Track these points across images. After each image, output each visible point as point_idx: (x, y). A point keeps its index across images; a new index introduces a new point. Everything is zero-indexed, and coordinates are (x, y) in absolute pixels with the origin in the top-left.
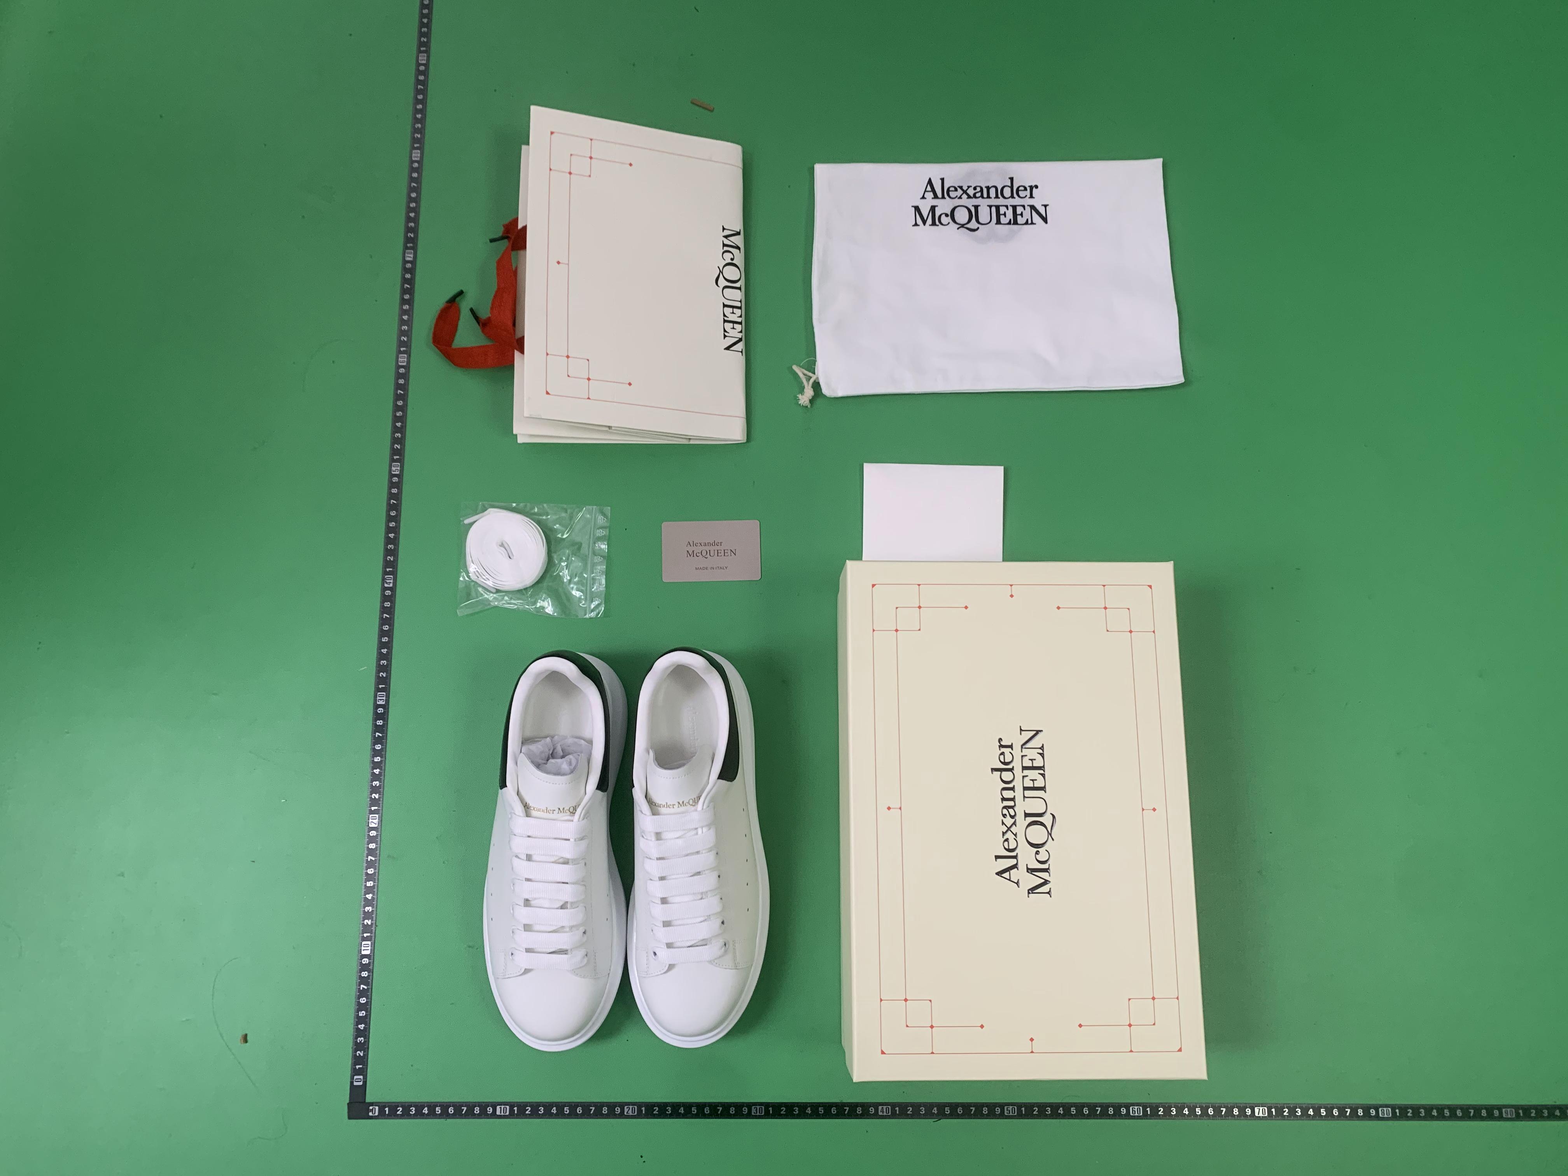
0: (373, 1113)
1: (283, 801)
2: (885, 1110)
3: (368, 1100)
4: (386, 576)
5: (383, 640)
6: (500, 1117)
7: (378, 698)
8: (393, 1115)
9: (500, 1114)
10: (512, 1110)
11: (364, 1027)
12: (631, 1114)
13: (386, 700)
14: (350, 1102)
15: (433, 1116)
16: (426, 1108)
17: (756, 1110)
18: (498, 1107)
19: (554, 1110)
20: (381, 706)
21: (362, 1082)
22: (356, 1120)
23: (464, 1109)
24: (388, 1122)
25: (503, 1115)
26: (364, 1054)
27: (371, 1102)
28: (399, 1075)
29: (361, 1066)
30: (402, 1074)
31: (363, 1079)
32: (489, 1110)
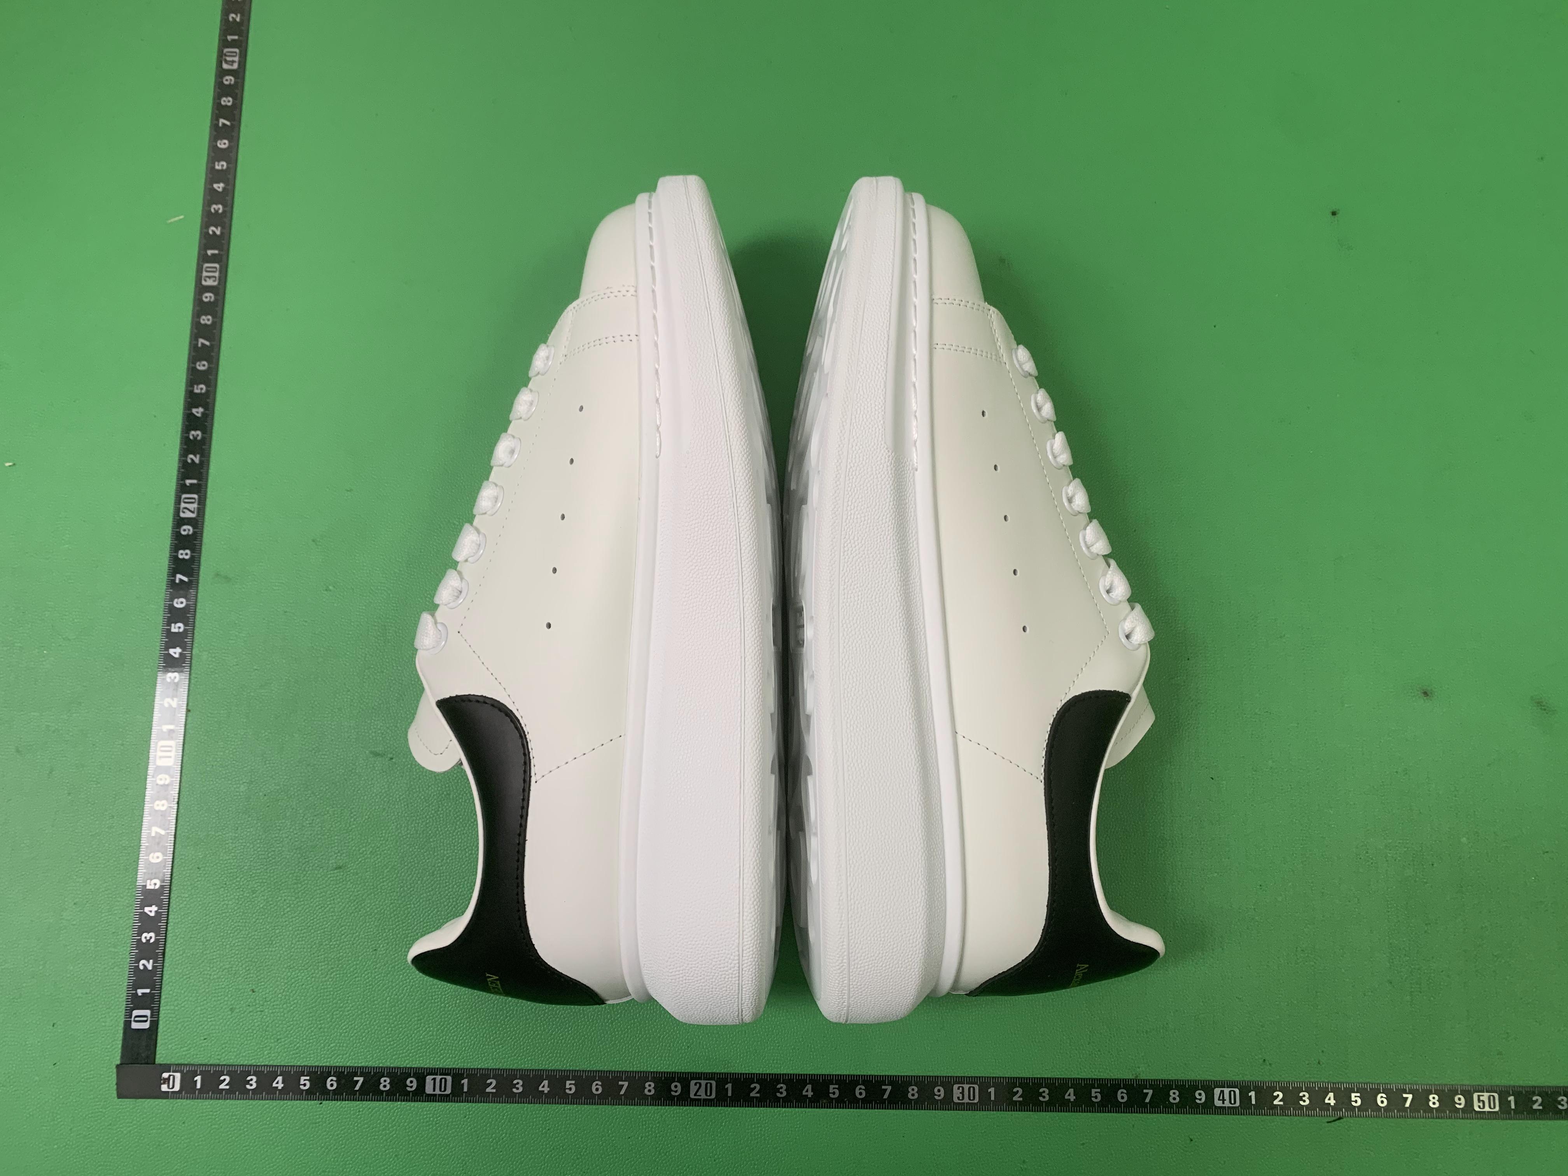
2: (1227, 1097)
3: (162, 1056)
4: (226, 50)
5: (217, 167)
6: (432, 1098)
7: (205, 274)
8: (211, 1089)
9: (432, 1092)
10: (456, 1085)
11: (156, 912)
12: (703, 1096)
13: (220, 277)
14: (121, 1064)
15: (294, 1094)
16: (280, 1079)
17: (962, 1093)
18: (429, 1079)
19: (545, 1087)
20: (209, 289)
21: (148, 1023)
22: (134, 1100)
23: (357, 1081)
24: (200, 1104)
25: (439, 1095)
26: (153, 966)
27: (168, 1062)
28: (226, 1010)
29: (148, 991)
30: (231, 1007)
31: (151, 1017)
32: (411, 1085)
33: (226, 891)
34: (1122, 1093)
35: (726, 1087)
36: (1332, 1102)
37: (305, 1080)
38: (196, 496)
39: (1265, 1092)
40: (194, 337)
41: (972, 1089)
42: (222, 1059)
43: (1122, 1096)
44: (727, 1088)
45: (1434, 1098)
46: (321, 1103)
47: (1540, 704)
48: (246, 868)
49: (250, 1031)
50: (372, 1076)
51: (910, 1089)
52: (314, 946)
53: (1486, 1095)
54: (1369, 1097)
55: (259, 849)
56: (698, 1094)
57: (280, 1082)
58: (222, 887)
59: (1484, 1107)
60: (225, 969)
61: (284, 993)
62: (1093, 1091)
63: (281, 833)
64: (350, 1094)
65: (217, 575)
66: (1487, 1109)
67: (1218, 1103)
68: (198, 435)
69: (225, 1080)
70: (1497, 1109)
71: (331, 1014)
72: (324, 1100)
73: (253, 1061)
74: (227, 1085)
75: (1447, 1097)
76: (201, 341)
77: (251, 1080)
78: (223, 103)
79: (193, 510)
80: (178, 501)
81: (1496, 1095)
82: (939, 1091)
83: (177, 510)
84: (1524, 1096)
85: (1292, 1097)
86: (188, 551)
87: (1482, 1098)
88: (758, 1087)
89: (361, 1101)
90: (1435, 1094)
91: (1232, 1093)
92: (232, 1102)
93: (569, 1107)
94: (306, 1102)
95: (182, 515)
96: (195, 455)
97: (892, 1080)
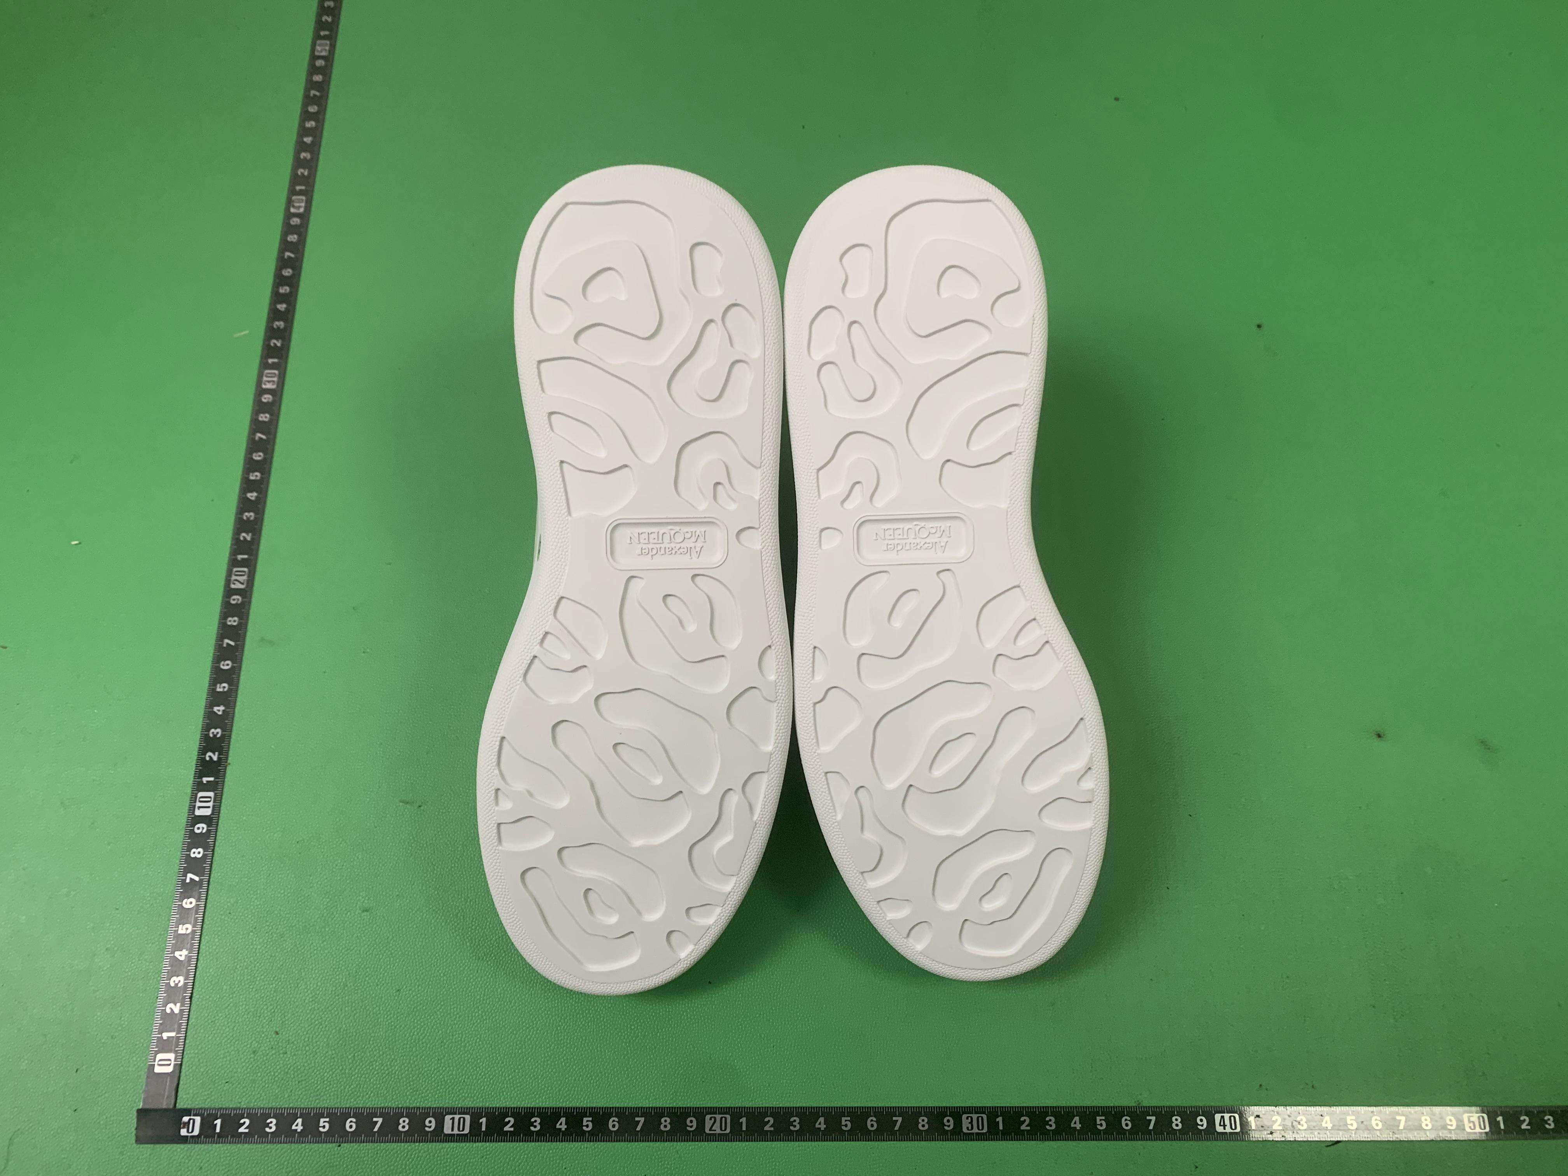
0: (188, 1131)
1: (74, 543)
2: (1227, 1122)
3: (181, 1103)
4: (294, 198)
5: (281, 291)
6: (451, 1138)
7: (265, 379)
8: (230, 1133)
9: (450, 1132)
10: (475, 1124)
11: (186, 956)
12: (718, 1131)
13: (278, 382)
14: (142, 1109)
15: (313, 1136)
16: (299, 1121)
17: (971, 1123)
18: (448, 1118)
19: (562, 1125)
20: (268, 391)
21: (172, 1066)
22: (152, 1146)
23: (377, 1122)
24: (218, 1149)
25: (457, 1135)
26: (181, 1010)
27: (189, 1107)
28: (249, 1053)
29: (173, 1034)
30: (254, 1050)
31: (175, 1061)
32: (430, 1125)
33: (256, 936)
34: (1126, 1120)
35: (741, 1121)
36: (1329, 1126)
37: (324, 1122)
38: (246, 569)
39: (1264, 1117)
40: (253, 432)
41: (980, 1118)
42: (243, 1103)
43: (1126, 1123)
45: (1426, 1119)
46: (339, 1146)
47: (1483, 742)
48: (276, 912)
49: (272, 1073)
50: (392, 1117)
51: (920, 1121)
52: (339, 989)
54: (1363, 1120)
55: (289, 895)
56: (713, 1129)
57: (300, 1124)
58: (252, 931)
59: (1475, 1128)
60: (251, 1012)
61: (307, 1036)
62: (1098, 1118)
63: (311, 878)
64: (369, 1136)
65: (262, 639)
67: (1220, 1129)
68: (251, 516)
69: (244, 1123)
71: (352, 1055)
72: (342, 1142)
73: (273, 1104)
74: (246, 1128)
75: (1438, 1119)
76: (259, 435)
77: (271, 1122)
78: (289, 238)
79: (242, 582)
80: (229, 573)
82: (948, 1121)
83: (228, 582)
84: (1512, 1116)
85: (1290, 1119)
86: (236, 619)
87: (1472, 1119)
88: (772, 1120)
89: (380, 1142)
90: (1426, 1115)
91: (1232, 1118)
92: (251, 1146)
93: (586, 1144)
94: (324, 1145)
95: (233, 586)
96: (247, 533)
97: (902, 1111)
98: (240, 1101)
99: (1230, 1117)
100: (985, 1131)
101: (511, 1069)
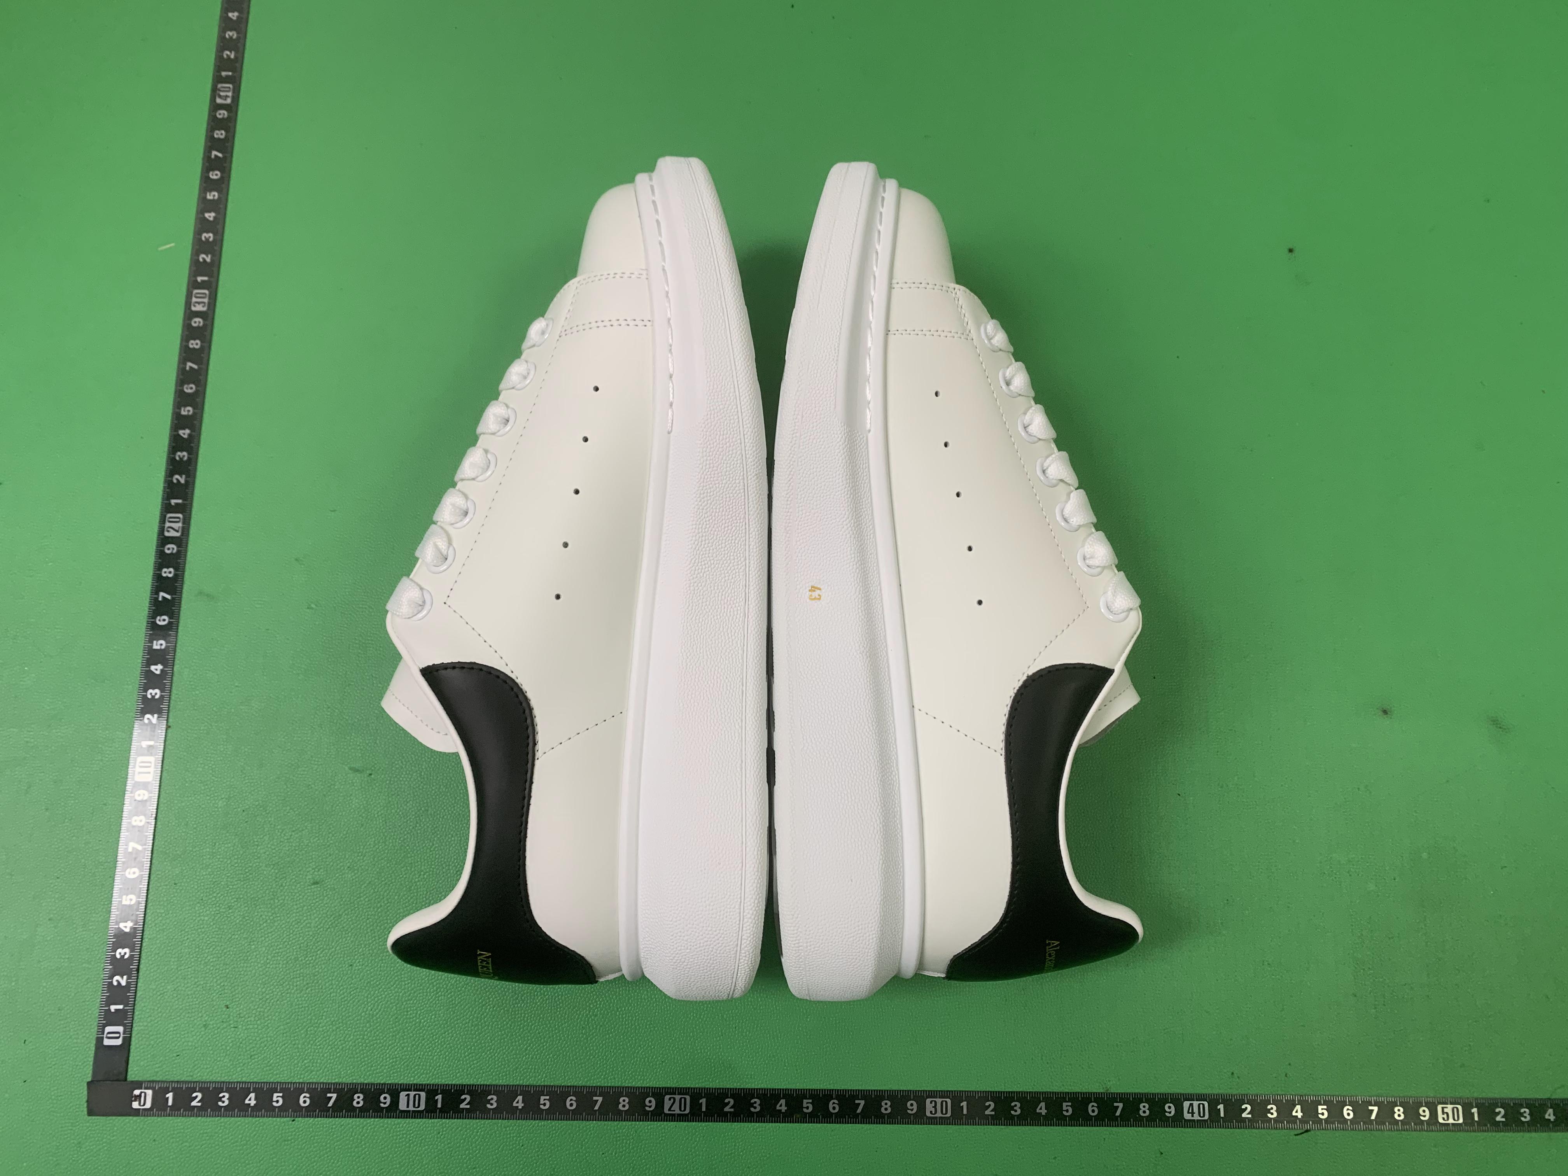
2: (1196, 1110)
3: (133, 1075)
4: (219, 86)
5: (208, 197)
6: (406, 1114)
7: (194, 300)
8: (182, 1106)
10: (431, 1101)
11: (131, 928)
12: (678, 1112)
13: (209, 303)
14: (92, 1081)
15: (266, 1111)
16: (252, 1095)
17: (935, 1107)
18: (403, 1094)
19: (519, 1102)
20: (198, 314)
21: (121, 1039)
22: (104, 1117)
23: (331, 1098)
24: (172, 1122)
25: (413, 1111)
26: (127, 982)
27: (140, 1079)
28: (200, 1027)
29: (121, 1007)
30: (205, 1023)
31: (124, 1034)
32: (385, 1101)
33: (203, 907)
34: (1093, 1106)
35: (700, 1102)
36: (1300, 1115)
37: (278, 1097)
38: (180, 516)
39: (1234, 1105)
40: (183, 361)
41: (944, 1103)
42: (195, 1076)
43: (1093, 1109)
44: (702, 1103)
45: (1399, 1110)
46: (293, 1120)
47: (1495, 722)
48: (222, 883)
49: (224, 1047)
50: (346, 1093)
51: (883, 1104)
52: (290, 962)
53: (1450, 1107)
54: (1335, 1109)
55: (236, 865)
56: (672, 1109)
57: (253, 1098)
58: (198, 903)
59: (1448, 1119)
60: (200, 985)
61: (258, 1009)
62: (1064, 1104)
63: (259, 848)
64: (324, 1111)
65: (201, 593)
66: (1451, 1121)
67: (1187, 1116)
68: (184, 456)
69: (197, 1096)
70: (1461, 1121)
71: (305, 1029)
72: (296, 1117)
73: (226, 1078)
74: (198, 1102)
75: (1412, 1111)
76: (189, 364)
77: (224, 1096)
78: (216, 136)
79: (177, 529)
80: (163, 520)
81: (1460, 1107)
82: (912, 1105)
83: (162, 530)
84: (1487, 1108)
85: (1260, 1109)
86: (171, 570)
87: (1446, 1110)
88: (732, 1102)
89: (334, 1117)
90: (1400, 1106)
91: (1201, 1106)
92: (204, 1119)
93: (543, 1123)
94: (278, 1119)
95: (167, 534)
96: (181, 475)
97: (865, 1094)
98: (191, 1074)
99: (1199, 1105)
100: (949, 1115)
101: (467, 1046)
